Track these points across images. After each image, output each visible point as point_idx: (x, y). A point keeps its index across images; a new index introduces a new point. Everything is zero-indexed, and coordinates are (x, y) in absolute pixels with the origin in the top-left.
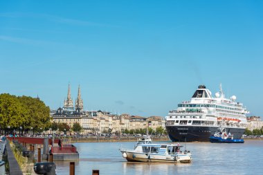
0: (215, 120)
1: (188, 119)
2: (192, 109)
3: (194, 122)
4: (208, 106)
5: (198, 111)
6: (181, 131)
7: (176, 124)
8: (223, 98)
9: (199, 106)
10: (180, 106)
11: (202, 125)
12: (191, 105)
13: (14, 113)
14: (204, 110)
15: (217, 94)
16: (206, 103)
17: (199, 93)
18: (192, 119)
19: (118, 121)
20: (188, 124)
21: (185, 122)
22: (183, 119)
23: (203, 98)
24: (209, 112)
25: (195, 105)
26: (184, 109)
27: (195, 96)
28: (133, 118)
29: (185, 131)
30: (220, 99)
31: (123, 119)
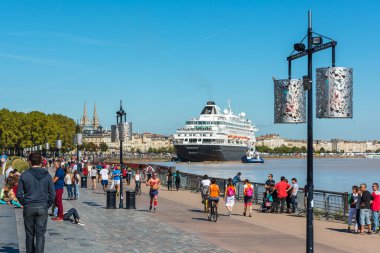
0: (226, 138)
1: (198, 137)
2: (203, 126)
3: (205, 140)
4: (218, 123)
5: (207, 129)
6: (191, 150)
7: (185, 143)
8: (231, 115)
9: (208, 123)
10: (188, 123)
11: (212, 144)
12: (200, 123)
14: (215, 128)
15: (226, 111)
16: (216, 120)
17: (208, 109)
18: (202, 138)
19: (140, 140)
20: (198, 143)
21: (195, 140)
22: (192, 137)
23: (212, 115)
24: (220, 130)
25: (204, 123)
26: (193, 126)
27: (203, 113)
28: (154, 137)
29: (195, 150)
30: (229, 116)
31: (145, 138)
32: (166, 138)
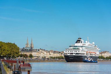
0: (85, 53)
1: (73, 52)
2: (76, 48)
4: (82, 47)
5: (78, 49)
7: (68, 55)
8: (89, 43)
9: (78, 47)
10: (70, 46)
11: (79, 55)
12: (75, 46)
13: (4, 50)
14: (81, 48)
15: (86, 42)
16: (81, 45)
17: (78, 41)
18: (75, 52)
19: (48, 53)
20: (74, 55)
21: (72, 53)
22: (71, 52)
23: (80, 43)
24: (83, 49)
26: (72, 48)
27: (77, 42)
28: (55, 52)
29: (72, 58)
30: (87, 44)
31: (50, 52)
32: (60, 52)
